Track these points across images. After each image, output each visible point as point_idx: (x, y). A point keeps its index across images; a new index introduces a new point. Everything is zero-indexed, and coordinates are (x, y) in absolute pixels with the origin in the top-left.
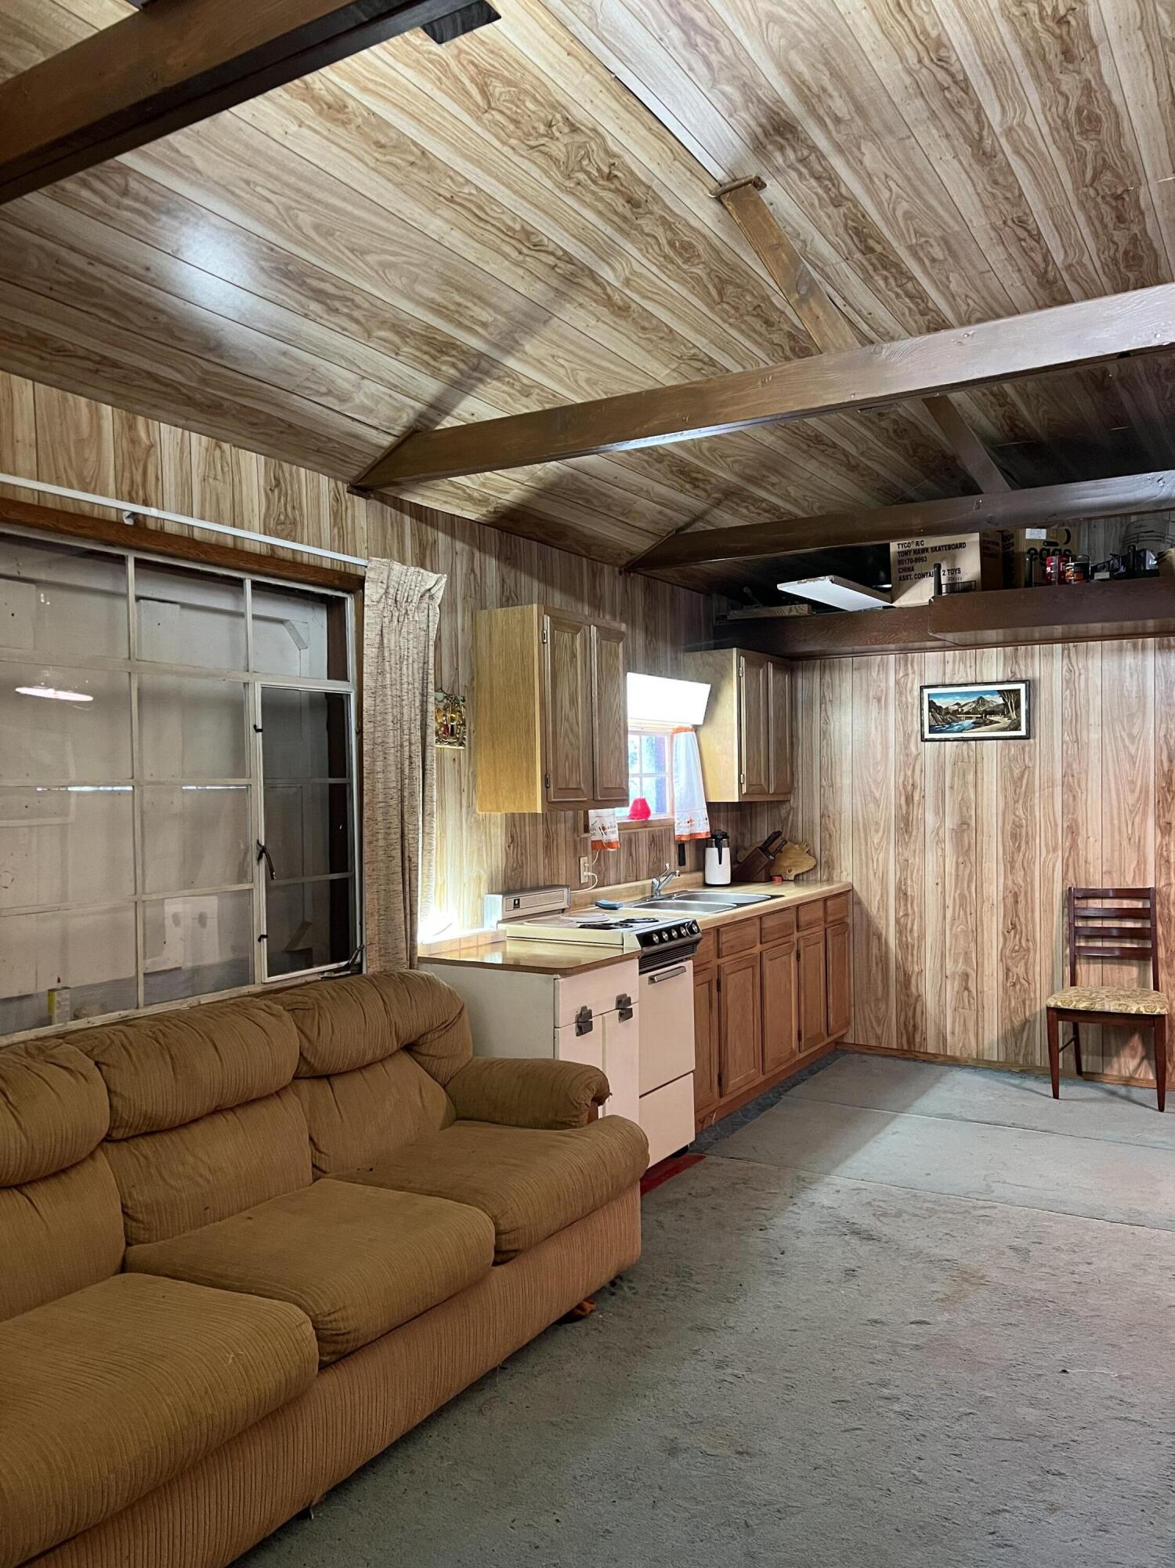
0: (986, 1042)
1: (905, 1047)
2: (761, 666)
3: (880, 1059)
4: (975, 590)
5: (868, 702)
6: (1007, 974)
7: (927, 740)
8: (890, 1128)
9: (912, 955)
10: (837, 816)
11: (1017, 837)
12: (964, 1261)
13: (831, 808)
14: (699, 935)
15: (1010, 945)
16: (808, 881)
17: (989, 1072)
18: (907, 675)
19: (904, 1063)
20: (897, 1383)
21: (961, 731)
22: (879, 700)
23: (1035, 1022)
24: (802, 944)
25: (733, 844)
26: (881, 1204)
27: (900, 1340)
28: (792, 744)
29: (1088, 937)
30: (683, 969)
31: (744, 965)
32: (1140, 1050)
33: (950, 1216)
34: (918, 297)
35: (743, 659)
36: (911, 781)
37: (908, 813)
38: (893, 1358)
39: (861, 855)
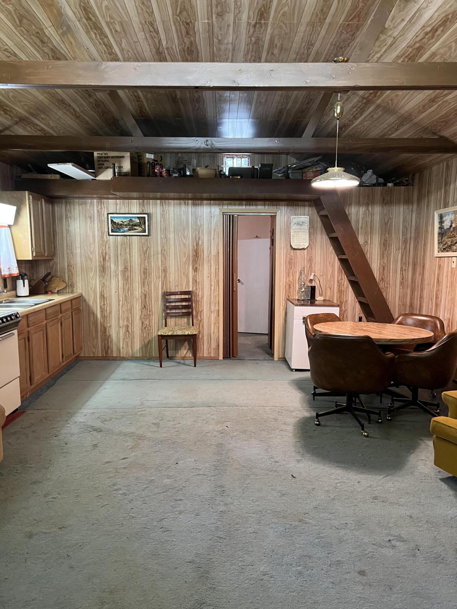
0: (135, 350)
1: (105, 356)
2: (39, 200)
3: (95, 361)
4: (129, 176)
5: (86, 218)
6: (143, 324)
7: (111, 235)
8: (103, 387)
9: (107, 320)
10: (75, 266)
11: (145, 273)
12: (138, 432)
13: (72, 262)
14: (20, 319)
15: (143, 313)
16: (63, 293)
17: (136, 361)
18: (101, 208)
19: (104, 362)
20: (120, 483)
21: (124, 232)
22: (91, 218)
23: (152, 341)
24: (63, 319)
25: (29, 278)
26: (104, 417)
27: (118, 467)
28: (54, 235)
29: (171, 309)
30: (13, 334)
31: (39, 330)
32: (187, 347)
33: (130, 416)
34: (109, 46)
35: (31, 197)
36: (104, 252)
37: (104, 264)
38: (116, 474)
39: (85, 282)
